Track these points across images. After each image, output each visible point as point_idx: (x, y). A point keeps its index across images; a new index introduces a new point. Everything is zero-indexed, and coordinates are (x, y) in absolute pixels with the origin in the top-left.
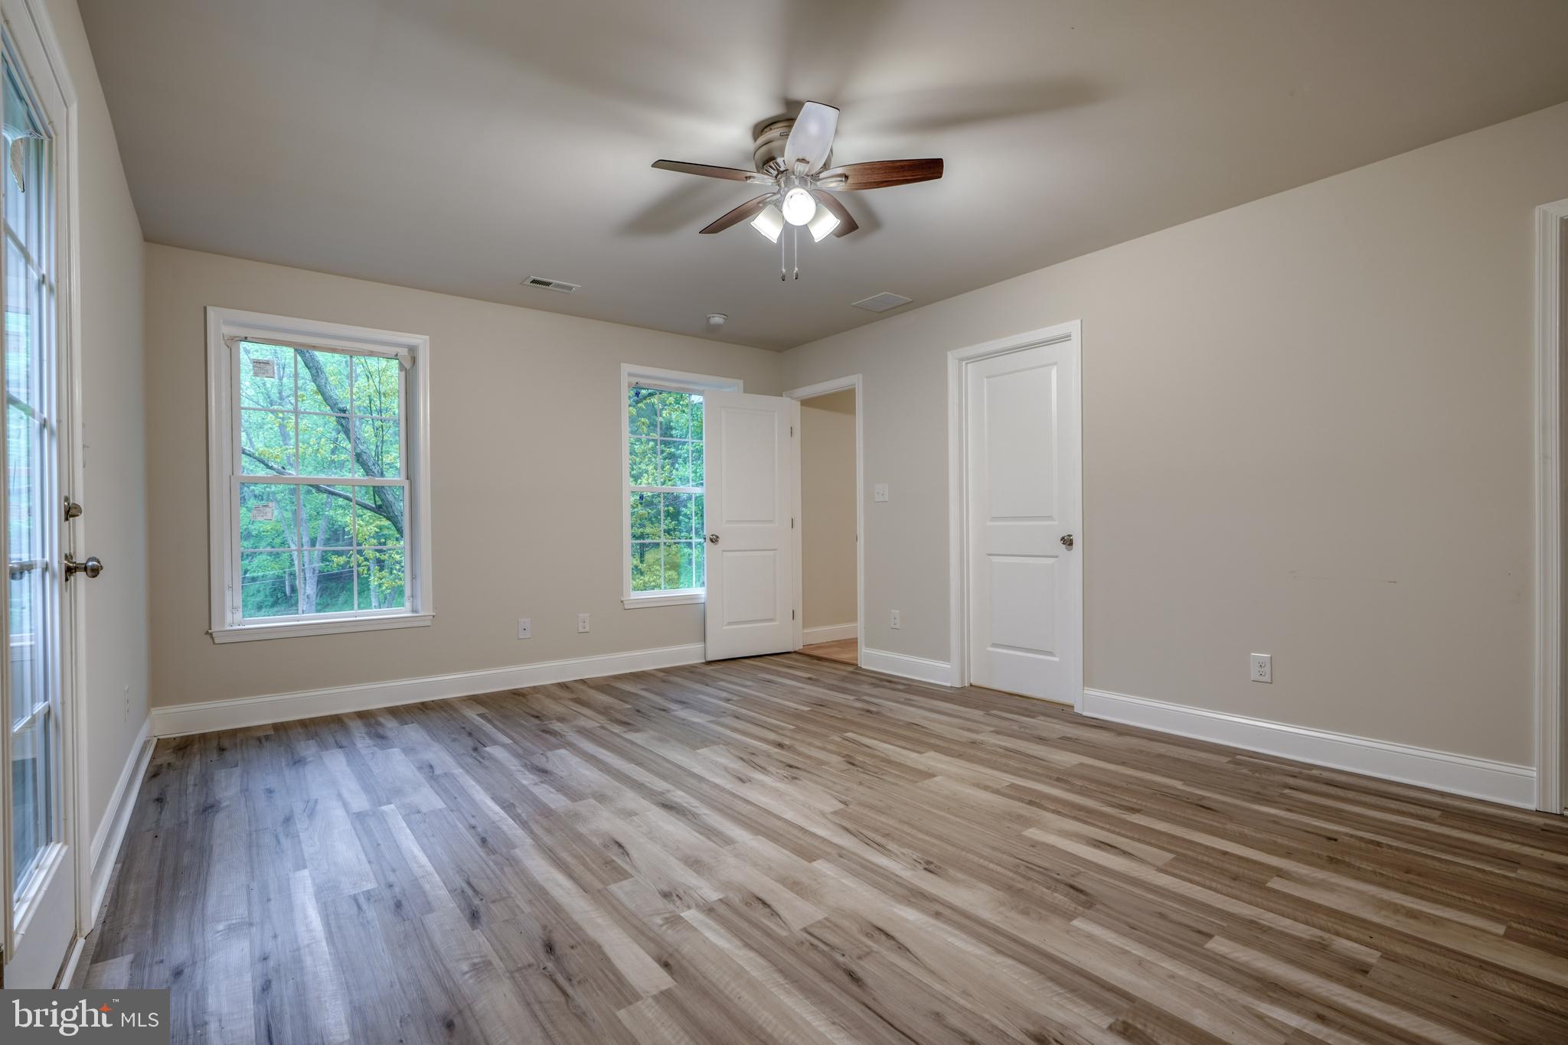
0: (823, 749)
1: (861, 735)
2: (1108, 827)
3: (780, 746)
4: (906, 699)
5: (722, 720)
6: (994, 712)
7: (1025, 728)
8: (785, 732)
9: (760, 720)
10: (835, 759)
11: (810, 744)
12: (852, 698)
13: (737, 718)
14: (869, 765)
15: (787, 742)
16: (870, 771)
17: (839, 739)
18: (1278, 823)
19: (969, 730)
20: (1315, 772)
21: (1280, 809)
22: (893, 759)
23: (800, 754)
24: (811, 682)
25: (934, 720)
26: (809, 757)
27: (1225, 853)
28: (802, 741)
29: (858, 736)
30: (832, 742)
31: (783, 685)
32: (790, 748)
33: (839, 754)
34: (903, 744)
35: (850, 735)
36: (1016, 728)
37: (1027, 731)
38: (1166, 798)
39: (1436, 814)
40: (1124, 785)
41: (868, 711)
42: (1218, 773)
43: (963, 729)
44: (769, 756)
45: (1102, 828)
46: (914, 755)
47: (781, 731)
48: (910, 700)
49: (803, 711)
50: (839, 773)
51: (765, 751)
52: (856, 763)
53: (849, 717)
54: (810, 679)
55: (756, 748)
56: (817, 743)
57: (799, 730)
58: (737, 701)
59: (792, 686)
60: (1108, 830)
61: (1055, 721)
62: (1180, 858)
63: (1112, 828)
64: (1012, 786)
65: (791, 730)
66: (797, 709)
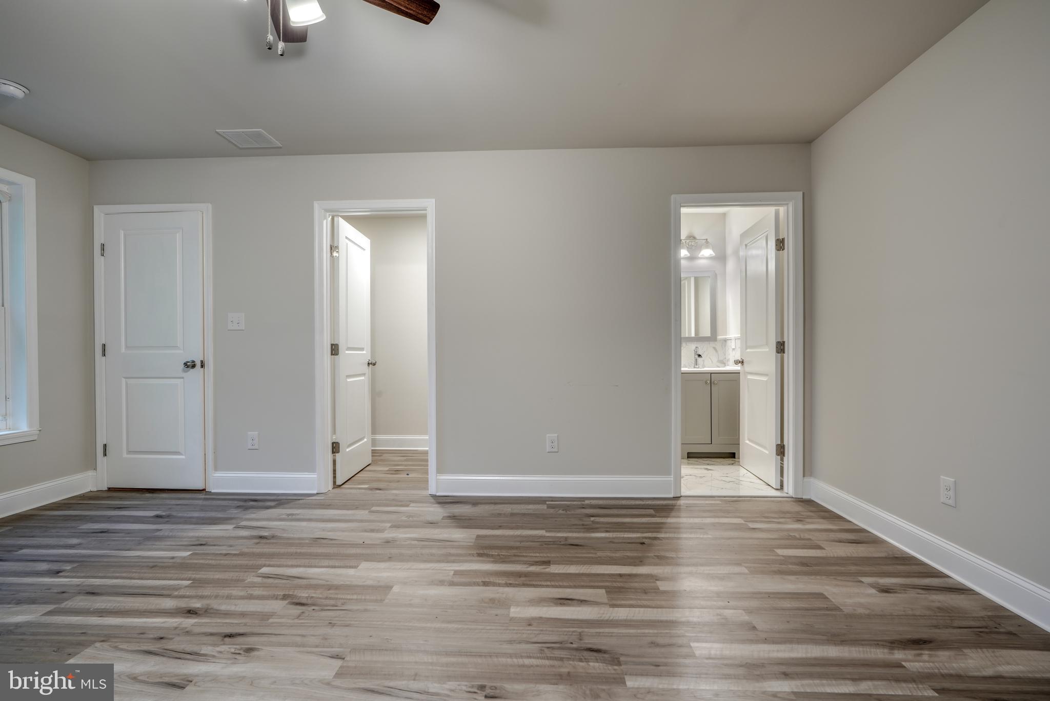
0: (251, 597)
1: (279, 566)
2: (549, 583)
3: (191, 612)
4: (288, 515)
5: (68, 604)
6: (374, 508)
7: (412, 517)
8: (182, 592)
9: (131, 587)
10: (277, 606)
11: (229, 597)
12: (230, 527)
13: (93, 594)
14: (321, 598)
15: (197, 604)
16: (327, 606)
17: (259, 580)
18: (613, 543)
19: (372, 531)
20: (587, 502)
21: (601, 532)
22: (335, 583)
23: (227, 614)
24: (161, 520)
25: (333, 530)
26: (243, 615)
27: (621, 575)
28: (216, 597)
29: (278, 569)
30: (253, 585)
31: (129, 532)
32: (206, 612)
33: (276, 597)
34: (331, 563)
35: (264, 570)
36: (404, 518)
37: (415, 519)
38: (549, 546)
39: (652, 512)
40: (518, 544)
41: (261, 537)
42: (555, 517)
43: (366, 531)
44: (188, 633)
45: (547, 586)
46: (351, 572)
47: (176, 593)
48: (292, 515)
49: (184, 558)
50: (296, 621)
51: (176, 628)
52: (304, 601)
53: (246, 550)
54: (158, 516)
55: (160, 628)
56: (235, 592)
57: (198, 583)
58: (72, 570)
59: (140, 531)
60: (553, 586)
61: (425, 505)
62: (610, 591)
63: (553, 583)
64: (457, 573)
65: (186, 587)
66: (173, 558)
